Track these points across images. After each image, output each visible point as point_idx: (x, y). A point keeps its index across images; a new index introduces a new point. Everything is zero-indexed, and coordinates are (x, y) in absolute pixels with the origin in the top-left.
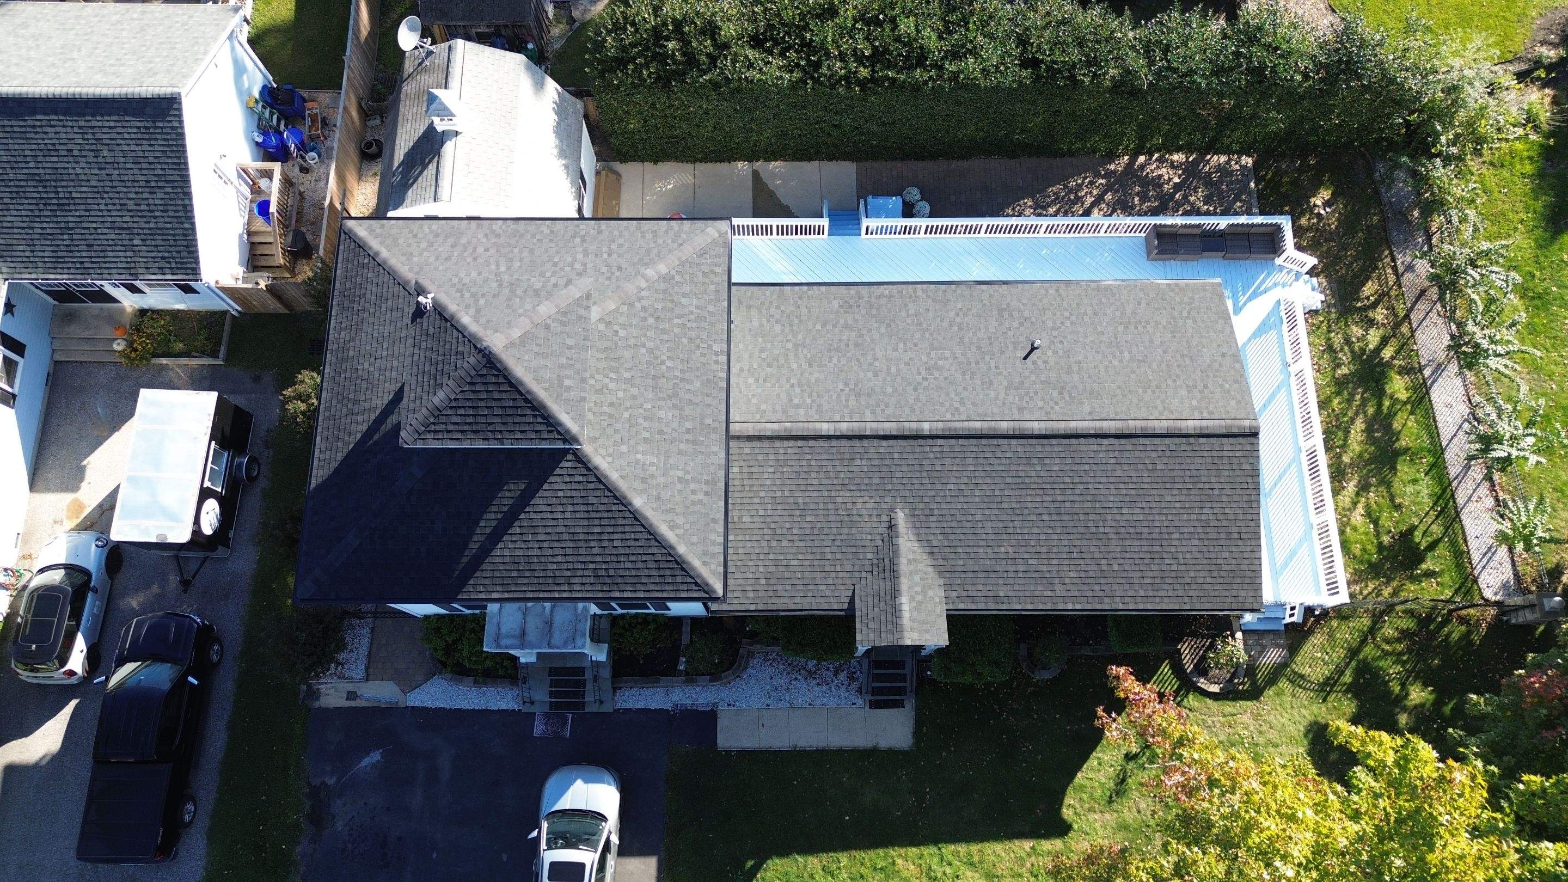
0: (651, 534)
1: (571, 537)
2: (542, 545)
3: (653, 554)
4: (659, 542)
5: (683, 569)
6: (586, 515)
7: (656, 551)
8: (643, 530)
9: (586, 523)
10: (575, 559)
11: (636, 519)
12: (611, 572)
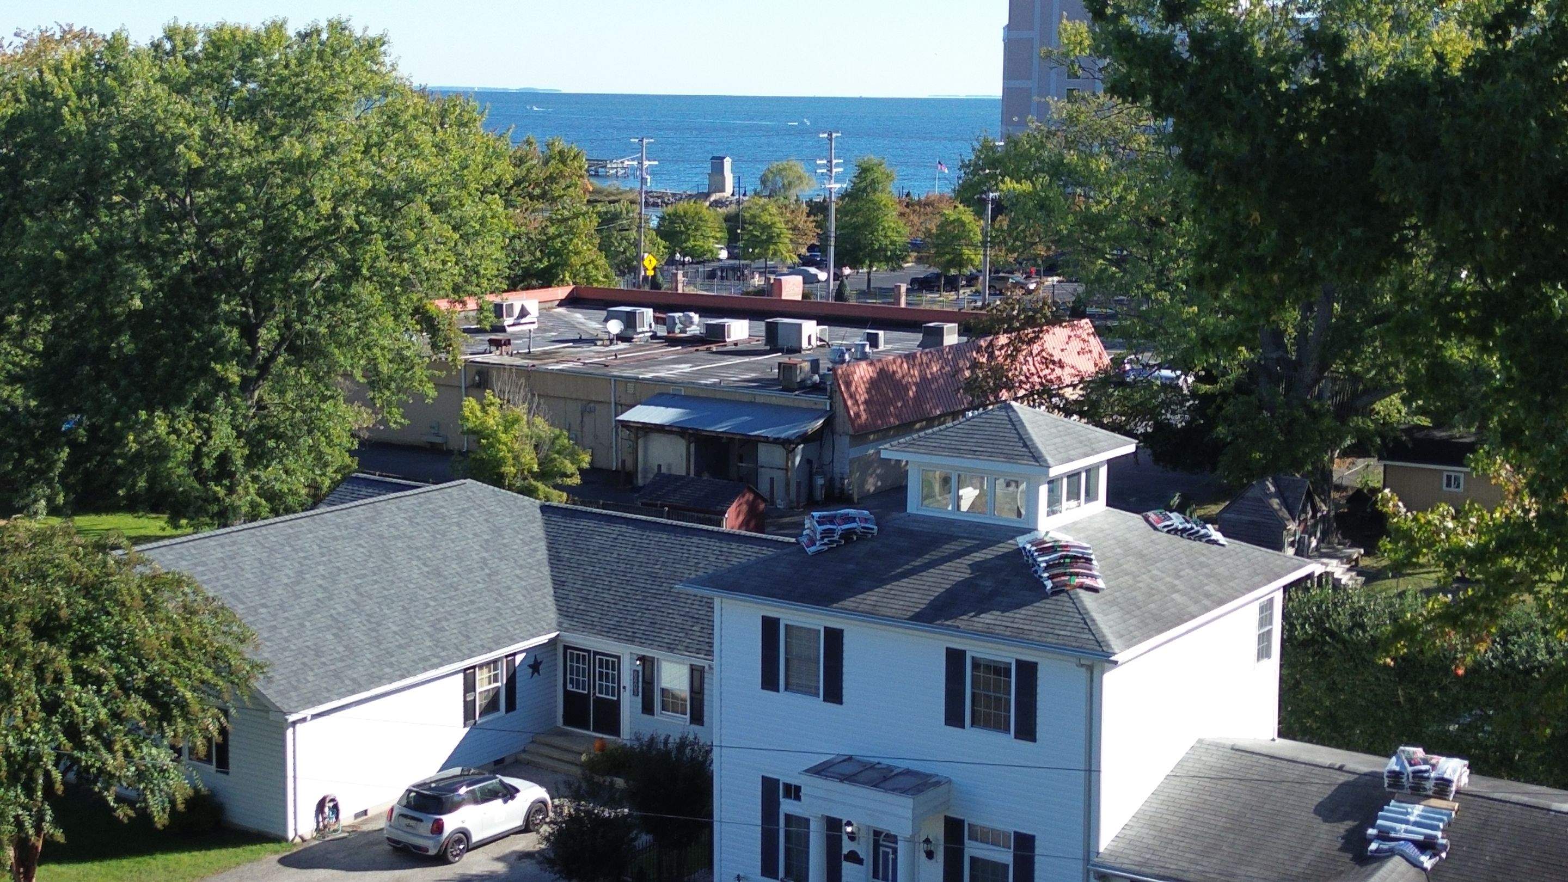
5: (1089, 628)
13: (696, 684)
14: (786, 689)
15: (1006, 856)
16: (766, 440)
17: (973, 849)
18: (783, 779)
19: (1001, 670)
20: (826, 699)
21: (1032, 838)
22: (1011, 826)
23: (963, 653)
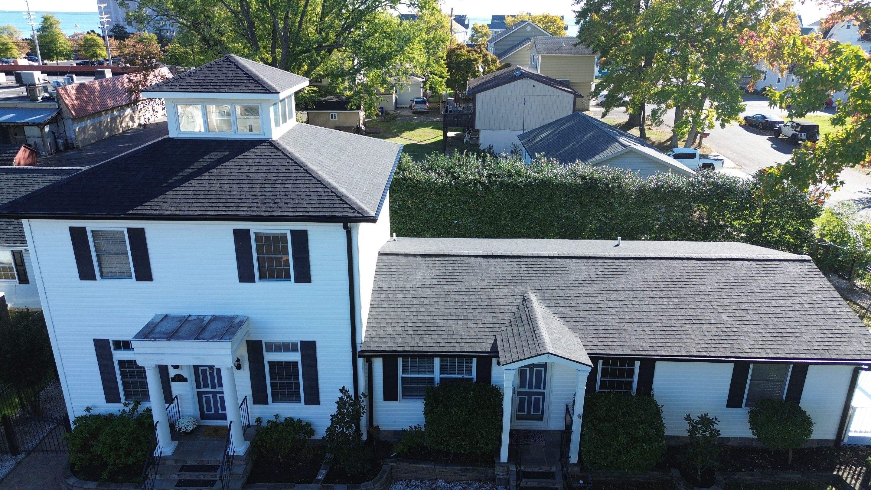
0: (318, 181)
1: (250, 182)
2: (222, 185)
3: (318, 192)
4: (324, 185)
5: (342, 200)
6: (267, 171)
7: (320, 190)
8: (312, 178)
9: (266, 175)
10: (249, 193)
11: (308, 173)
12: (277, 201)
13: (18, 260)
14: (102, 276)
15: (295, 357)
16: (28, 124)
17: (270, 357)
18: (112, 338)
19: (280, 238)
20: (138, 279)
21: (314, 343)
22: (296, 338)
23: (248, 231)
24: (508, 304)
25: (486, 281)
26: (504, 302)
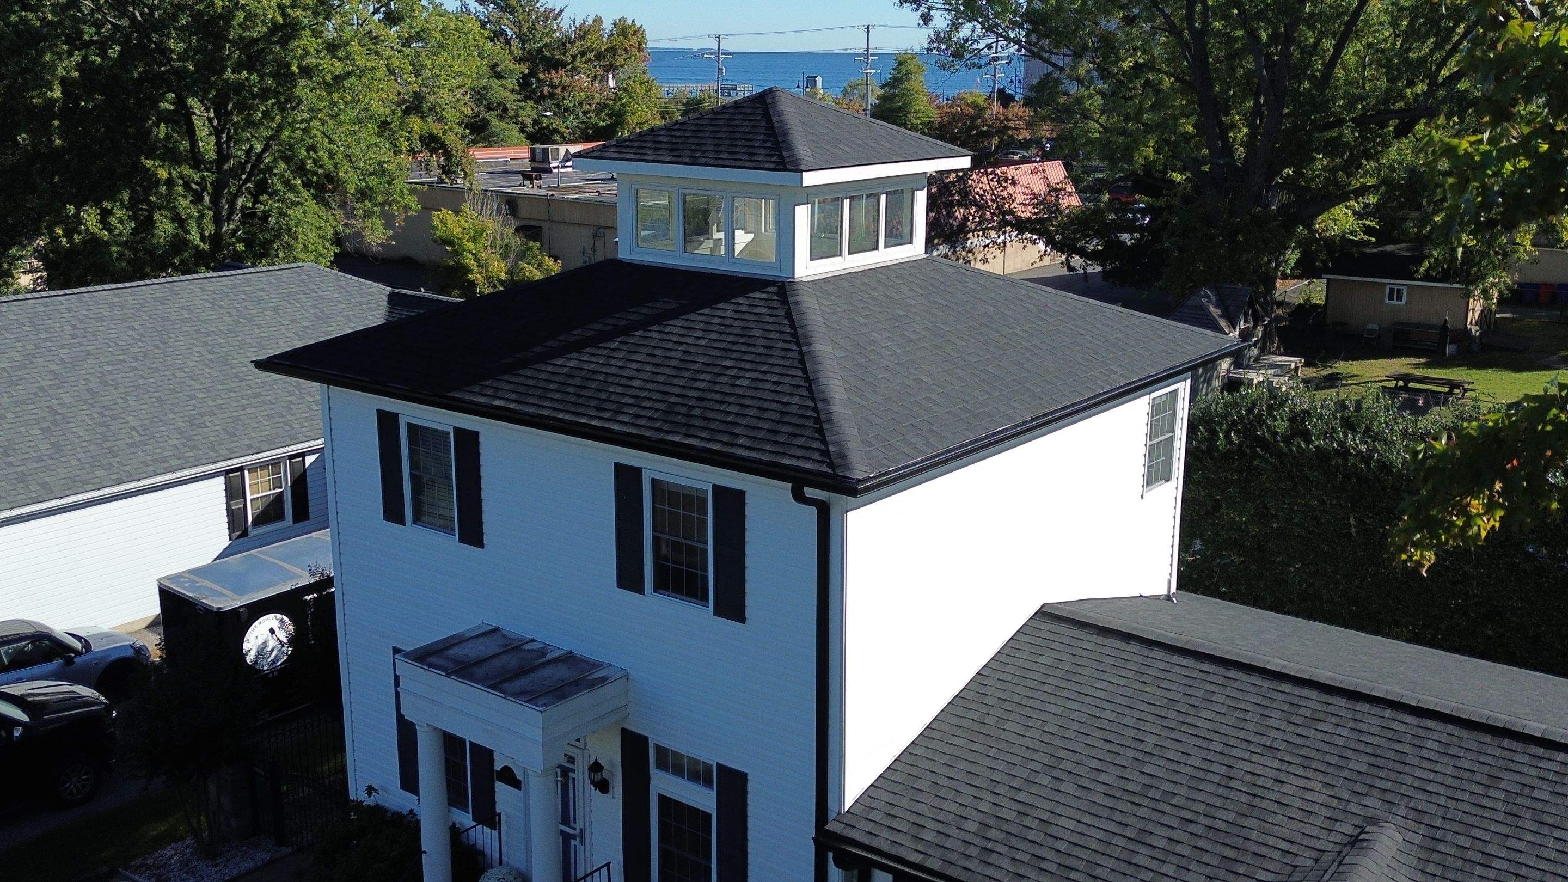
0: (807, 380)
1: (680, 364)
4: (811, 392)
5: (820, 430)
6: (729, 346)
7: (795, 400)
8: (800, 374)
9: (721, 353)
10: (660, 388)
11: (801, 361)
14: (416, 520)
15: (707, 800)
17: (660, 782)
19: (692, 500)
20: (463, 538)
21: (742, 777)
22: (711, 756)
23: (638, 471)
24: (1298, 838)
25: (1279, 755)
26: (1288, 829)
